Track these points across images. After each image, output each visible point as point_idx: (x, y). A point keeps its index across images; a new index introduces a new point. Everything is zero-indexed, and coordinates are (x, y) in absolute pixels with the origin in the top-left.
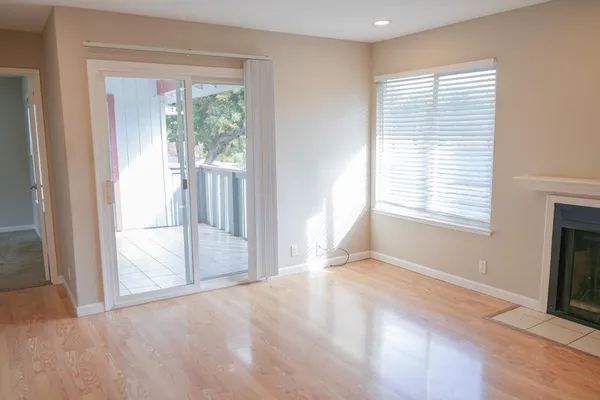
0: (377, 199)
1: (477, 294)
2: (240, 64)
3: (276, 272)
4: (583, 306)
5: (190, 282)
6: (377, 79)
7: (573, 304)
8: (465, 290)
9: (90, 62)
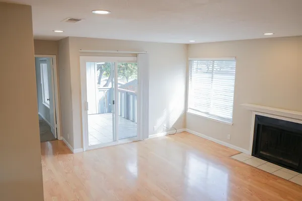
0: (189, 107)
1: (226, 147)
2: (136, 55)
3: (148, 137)
4: (264, 153)
5: (115, 140)
6: (190, 59)
7: (261, 152)
8: (222, 146)
9: (81, 57)
